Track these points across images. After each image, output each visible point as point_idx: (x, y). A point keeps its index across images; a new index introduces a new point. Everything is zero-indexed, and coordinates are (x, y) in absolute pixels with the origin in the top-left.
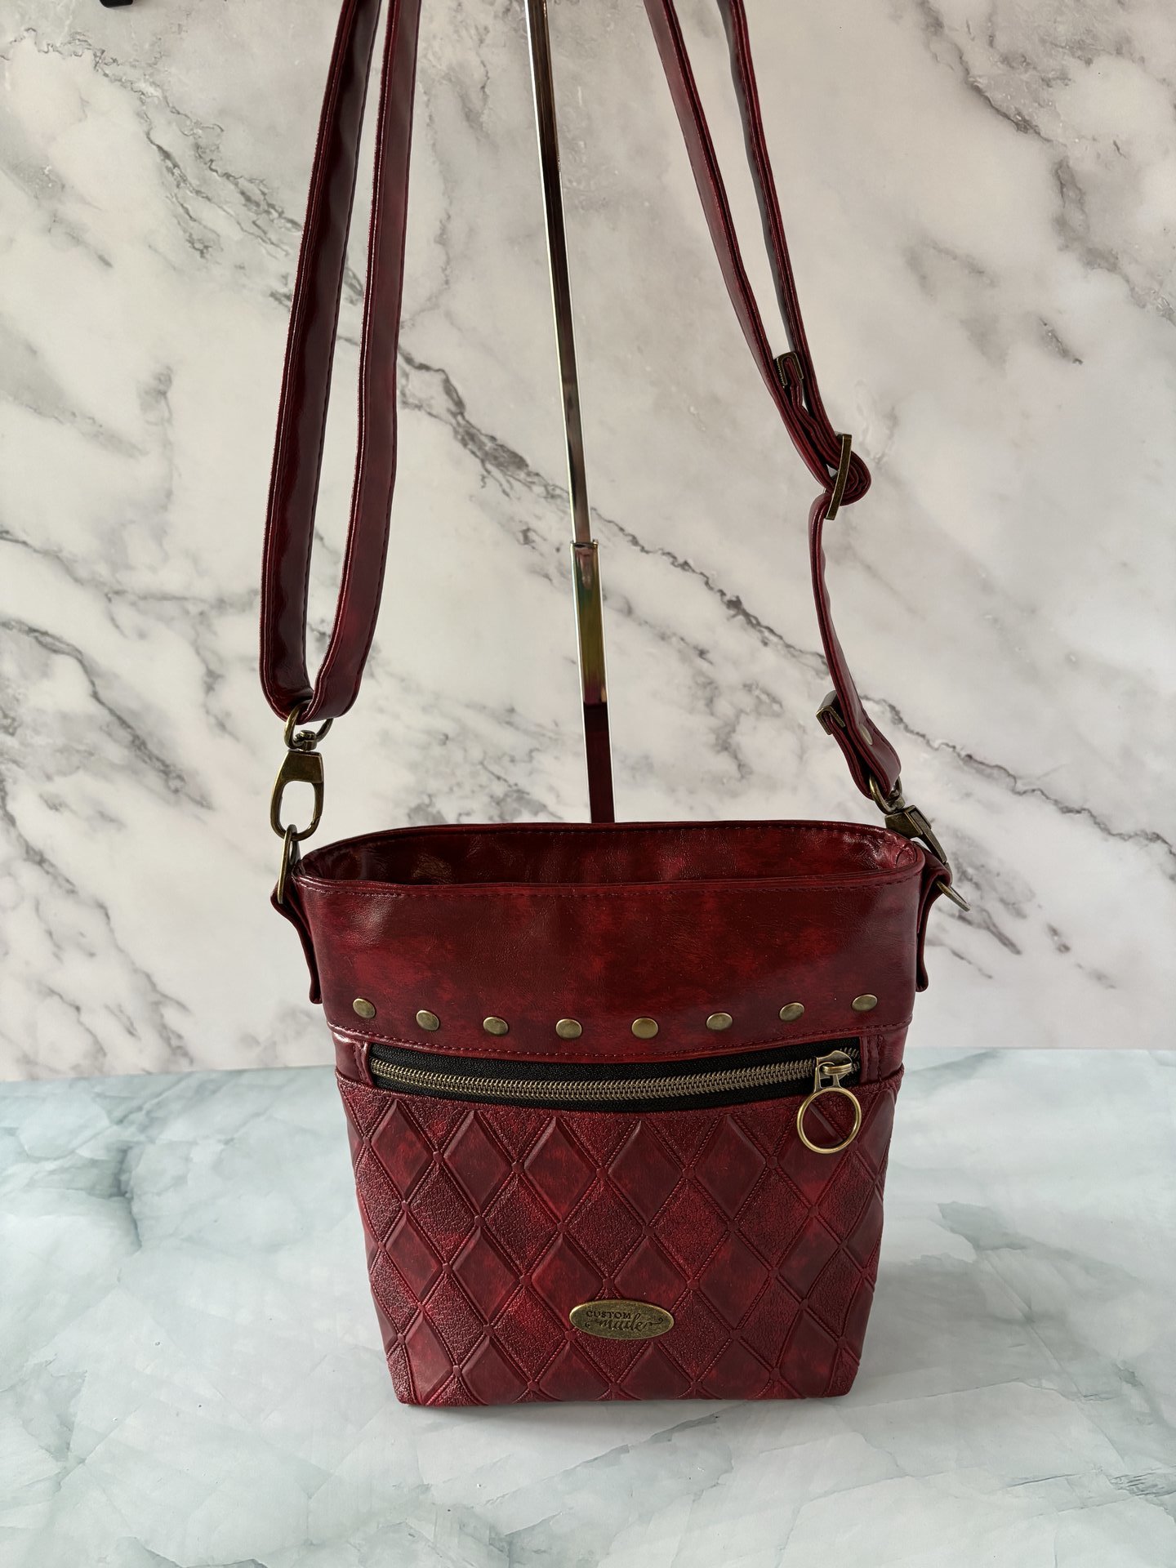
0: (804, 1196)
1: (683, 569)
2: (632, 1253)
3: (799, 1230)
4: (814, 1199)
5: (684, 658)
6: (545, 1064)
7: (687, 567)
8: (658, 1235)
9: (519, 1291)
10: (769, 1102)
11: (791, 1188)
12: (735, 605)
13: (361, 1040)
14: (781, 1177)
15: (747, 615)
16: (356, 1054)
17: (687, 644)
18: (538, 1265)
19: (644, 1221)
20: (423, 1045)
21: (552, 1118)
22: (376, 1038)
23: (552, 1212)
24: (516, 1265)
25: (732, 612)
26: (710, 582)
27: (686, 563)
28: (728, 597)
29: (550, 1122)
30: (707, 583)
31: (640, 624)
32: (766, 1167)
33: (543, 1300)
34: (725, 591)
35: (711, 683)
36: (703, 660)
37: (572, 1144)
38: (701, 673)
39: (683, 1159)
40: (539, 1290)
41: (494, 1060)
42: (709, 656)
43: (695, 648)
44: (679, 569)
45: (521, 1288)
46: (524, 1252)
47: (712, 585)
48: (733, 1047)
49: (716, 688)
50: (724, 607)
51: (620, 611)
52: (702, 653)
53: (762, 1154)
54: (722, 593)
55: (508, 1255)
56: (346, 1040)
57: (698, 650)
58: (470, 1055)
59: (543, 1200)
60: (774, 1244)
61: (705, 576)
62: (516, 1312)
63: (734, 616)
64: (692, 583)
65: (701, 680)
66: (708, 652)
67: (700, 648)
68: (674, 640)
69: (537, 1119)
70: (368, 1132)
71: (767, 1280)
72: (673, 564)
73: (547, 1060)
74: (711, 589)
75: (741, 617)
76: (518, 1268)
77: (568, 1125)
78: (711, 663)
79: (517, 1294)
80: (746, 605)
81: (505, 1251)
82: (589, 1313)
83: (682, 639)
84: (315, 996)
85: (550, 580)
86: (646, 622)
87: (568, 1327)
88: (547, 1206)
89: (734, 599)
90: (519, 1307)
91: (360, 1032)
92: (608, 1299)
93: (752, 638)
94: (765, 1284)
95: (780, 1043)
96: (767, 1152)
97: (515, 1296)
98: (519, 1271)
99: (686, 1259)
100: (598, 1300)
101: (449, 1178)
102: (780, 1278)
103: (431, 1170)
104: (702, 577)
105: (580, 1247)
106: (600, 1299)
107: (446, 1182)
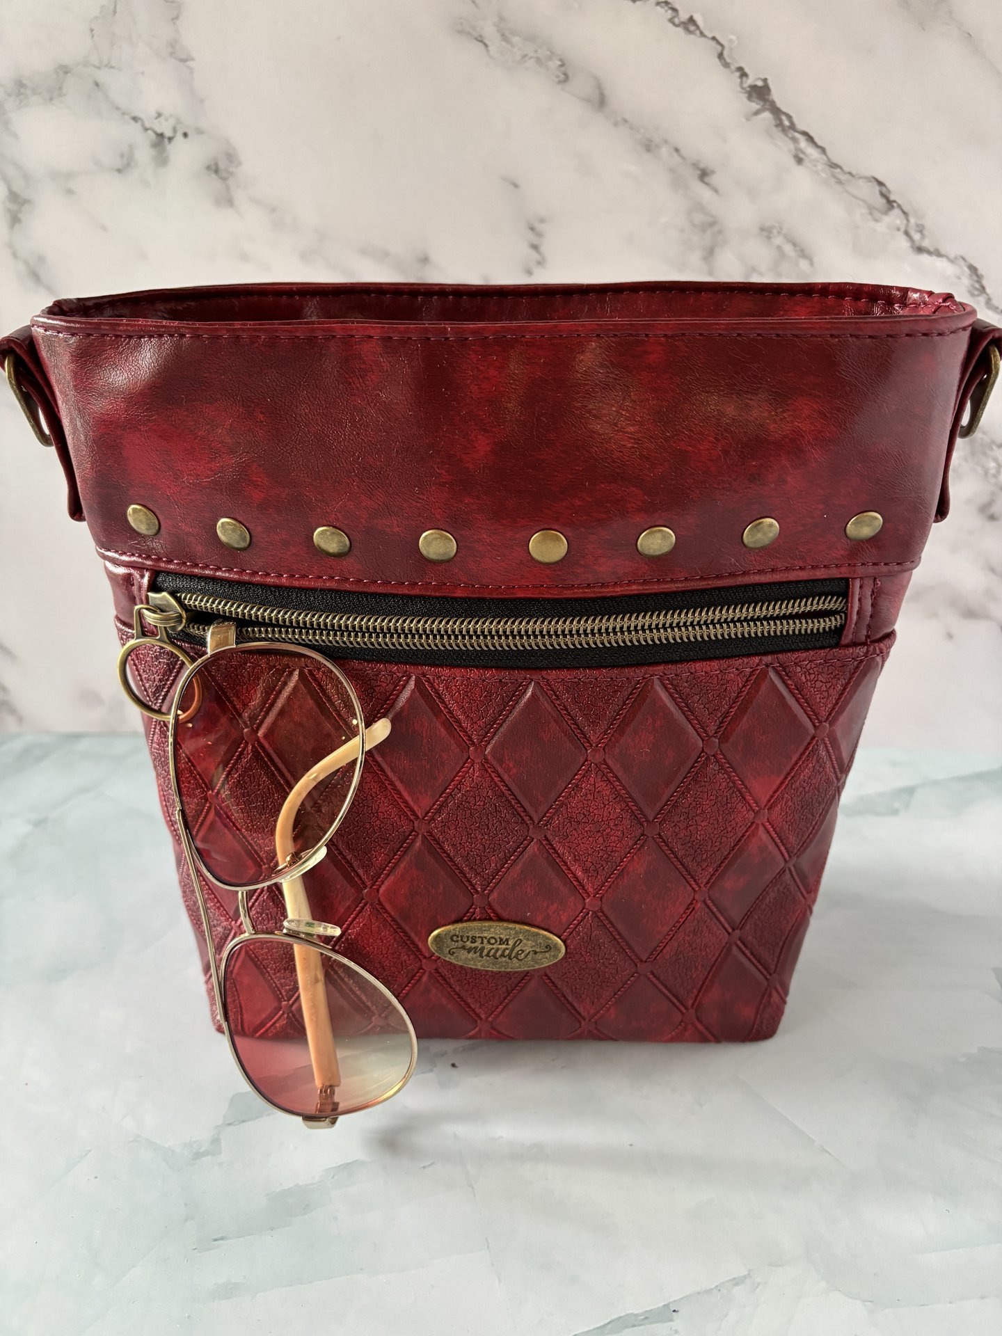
0: (751, 795)
1: (687, 30)
2: (515, 861)
3: (739, 840)
4: (764, 800)
5: (677, 183)
6: (403, 596)
7: (692, 28)
8: (550, 838)
9: (363, 908)
10: (715, 664)
11: (734, 782)
12: (760, 93)
13: (141, 568)
14: (721, 766)
15: (776, 111)
16: (135, 588)
17: (683, 158)
18: (388, 875)
19: (531, 818)
20: (230, 570)
21: (409, 678)
22: (163, 565)
23: (408, 806)
24: (359, 876)
25: (755, 106)
26: (726, 53)
27: (691, 20)
28: (749, 82)
29: (407, 682)
30: (720, 56)
31: (616, 124)
32: (703, 751)
33: (394, 920)
34: (747, 70)
35: (712, 224)
36: (705, 186)
37: (437, 713)
38: (699, 207)
39: (590, 735)
40: (388, 907)
41: (329, 590)
42: (713, 179)
43: (695, 165)
44: (680, 30)
45: (365, 905)
46: (370, 859)
47: (728, 60)
48: (672, 581)
49: (720, 232)
50: (744, 97)
51: (588, 100)
52: (704, 174)
53: (699, 735)
54: (743, 74)
55: (348, 862)
56: (121, 571)
57: (699, 169)
58: (296, 583)
59: (395, 789)
60: (705, 856)
61: (718, 43)
62: (358, 934)
63: (757, 113)
64: (698, 53)
65: (699, 218)
66: (713, 172)
67: (702, 166)
68: (664, 151)
69: (389, 678)
70: (157, 699)
71: (691, 904)
72: (671, 21)
73: (406, 592)
74: (726, 65)
75: (767, 115)
76: (361, 879)
77: (432, 686)
78: (716, 191)
79: (360, 912)
80: (776, 95)
81: (345, 858)
82: (455, 938)
83: (677, 150)
84: (76, 511)
85: (486, 46)
86: (625, 121)
87: (427, 955)
88: (401, 797)
89: (760, 83)
90: (362, 929)
91: (140, 556)
92: (480, 920)
93: (780, 150)
94: (687, 909)
95: (740, 581)
96: (705, 732)
97: (357, 915)
98: (363, 883)
99: (586, 871)
100: (466, 921)
101: (266, 763)
102: (709, 902)
103: (241, 753)
104: (713, 43)
105: (445, 852)
106: (469, 920)
107: (262, 768)
